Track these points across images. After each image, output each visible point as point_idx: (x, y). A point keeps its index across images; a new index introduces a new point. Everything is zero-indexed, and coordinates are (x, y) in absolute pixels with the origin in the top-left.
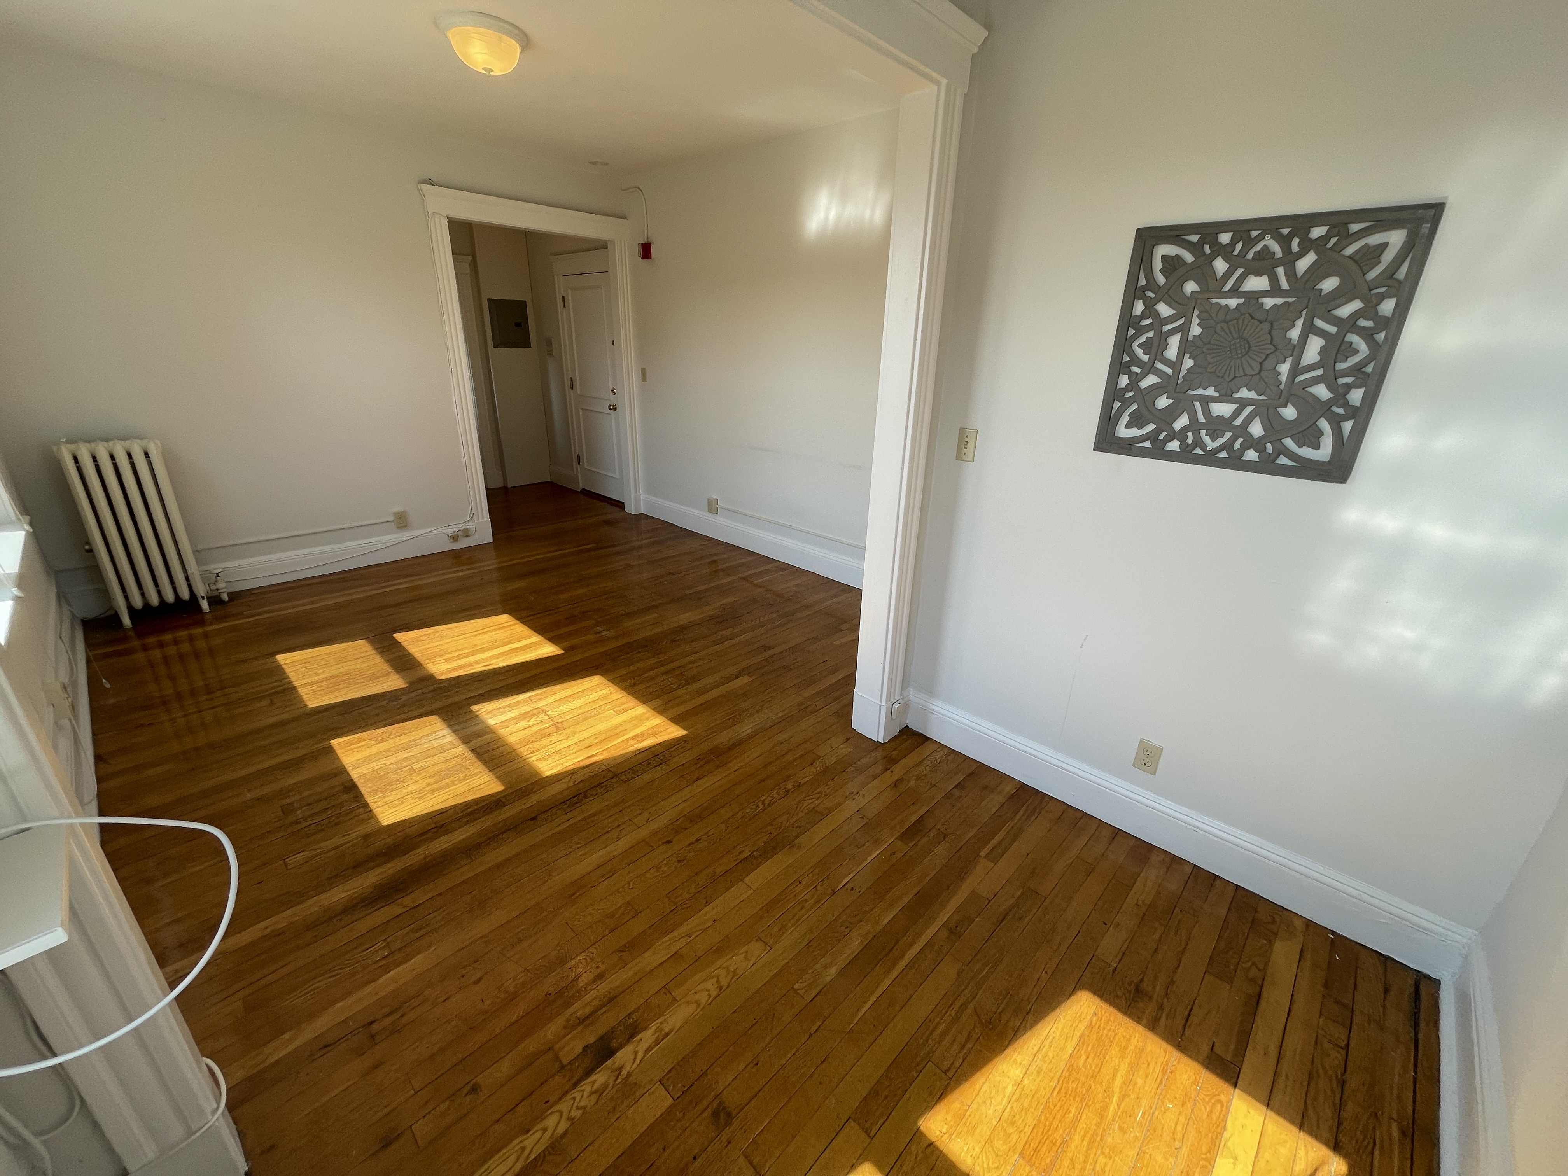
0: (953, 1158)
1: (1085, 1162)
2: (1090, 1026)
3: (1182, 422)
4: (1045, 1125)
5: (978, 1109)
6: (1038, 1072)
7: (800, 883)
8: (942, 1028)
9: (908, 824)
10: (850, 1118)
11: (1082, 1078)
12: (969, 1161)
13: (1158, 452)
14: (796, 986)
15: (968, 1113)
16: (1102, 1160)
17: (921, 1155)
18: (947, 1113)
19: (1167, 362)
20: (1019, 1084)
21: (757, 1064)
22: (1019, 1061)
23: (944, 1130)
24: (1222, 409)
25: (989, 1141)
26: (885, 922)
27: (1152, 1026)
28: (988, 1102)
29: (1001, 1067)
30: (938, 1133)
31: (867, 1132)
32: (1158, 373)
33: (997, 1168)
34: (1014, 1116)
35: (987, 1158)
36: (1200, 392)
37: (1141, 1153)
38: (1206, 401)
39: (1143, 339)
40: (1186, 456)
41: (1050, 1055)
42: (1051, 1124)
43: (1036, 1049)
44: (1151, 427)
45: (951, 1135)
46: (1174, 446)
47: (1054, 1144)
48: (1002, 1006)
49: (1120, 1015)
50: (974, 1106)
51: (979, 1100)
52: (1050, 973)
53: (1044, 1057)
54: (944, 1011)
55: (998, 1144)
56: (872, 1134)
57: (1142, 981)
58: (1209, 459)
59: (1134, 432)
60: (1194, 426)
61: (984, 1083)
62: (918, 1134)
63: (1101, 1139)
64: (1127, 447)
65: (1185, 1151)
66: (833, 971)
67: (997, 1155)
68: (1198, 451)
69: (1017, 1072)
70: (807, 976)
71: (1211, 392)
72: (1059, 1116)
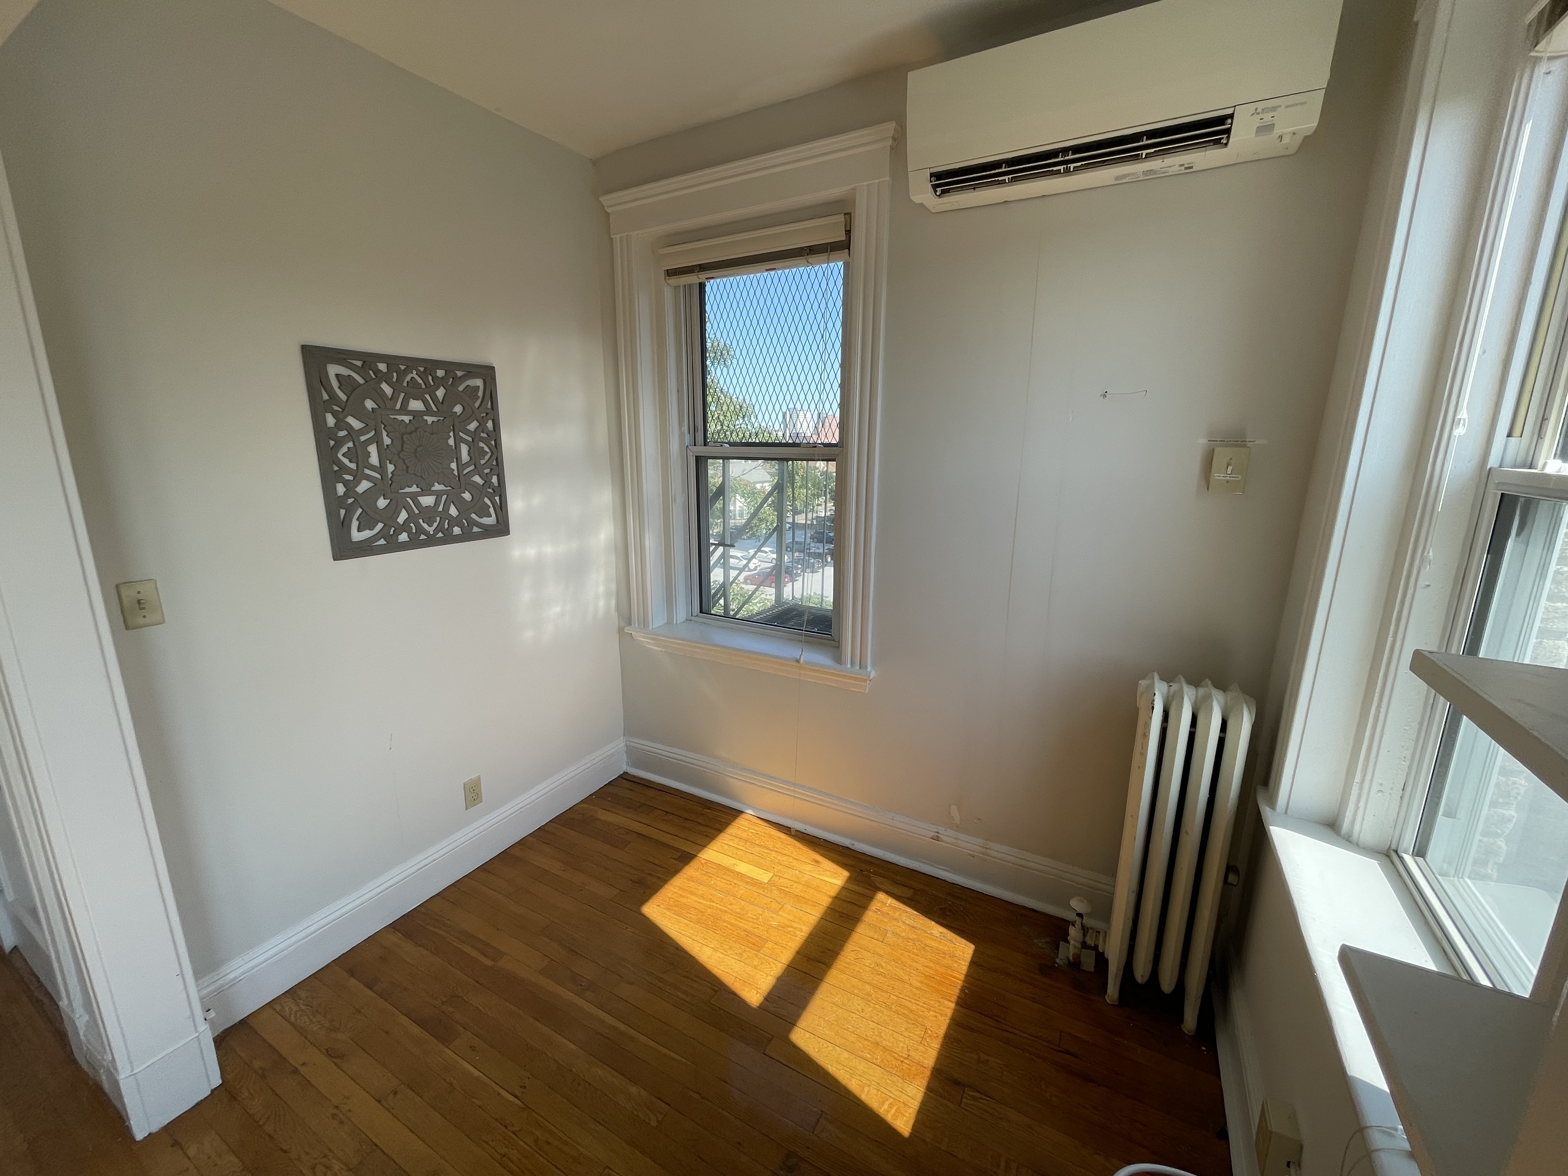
0: (770, 987)
1: (753, 922)
2: (668, 909)
3: (403, 516)
4: (738, 939)
5: (737, 972)
6: (705, 939)
7: (504, 1156)
8: (681, 995)
9: (425, 1035)
10: (764, 1053)
11: (704, 918)
12: (770, 978)
13: (392, 546)
14: (654, 1123)
15: (741, 978)
16: (749, 915)
17: (775, 1005)
18: (744, 990)
19: (372, 468)
20: (715, 950)
21: (740, 1143)
22: (699, 949)
23: (756, 992)
24: (427, 501)
25: (755, 967)
26: (573, 1046)
27: (665, 881)
28: (731, 967)
29: (705, 959)
30: (758, 995)
31: (770, 1040)
32: (369, 478)
33: (769, 964)
34: (736, 954)
35: (765, 968)
36: (407, 490)
37: (741, 898)
38: (414, 496)
39: (344, 449)
40: (414, 543)
41: (692, 932)
42: (736, 936)
43: (688, 939)
44: (380, 526)
45: (757, 988)
46: (404, 537)
47: (747, 935)
48: (657, 955)
49: (658, 894)
50: (735, 974)
51: (731, 972)
52: (627, 926)
53: (694, 935)
54: (667, 994)
55: (756, 962)
56: (771, 1037)
57: (631, 880)
58: (431, 541)
59: (367, 534)
60: (411, 517)
61: (719, 969)
62: (761, 1007)
63: (739, 914)
64: (365, 549)
65: (735, 881)
66: (634, 1090)
67: (762, 963)
68: (423, 537)
69: (707, 950)
70: (641, 1115)
71: (414, 489)
72: (730, 931)
